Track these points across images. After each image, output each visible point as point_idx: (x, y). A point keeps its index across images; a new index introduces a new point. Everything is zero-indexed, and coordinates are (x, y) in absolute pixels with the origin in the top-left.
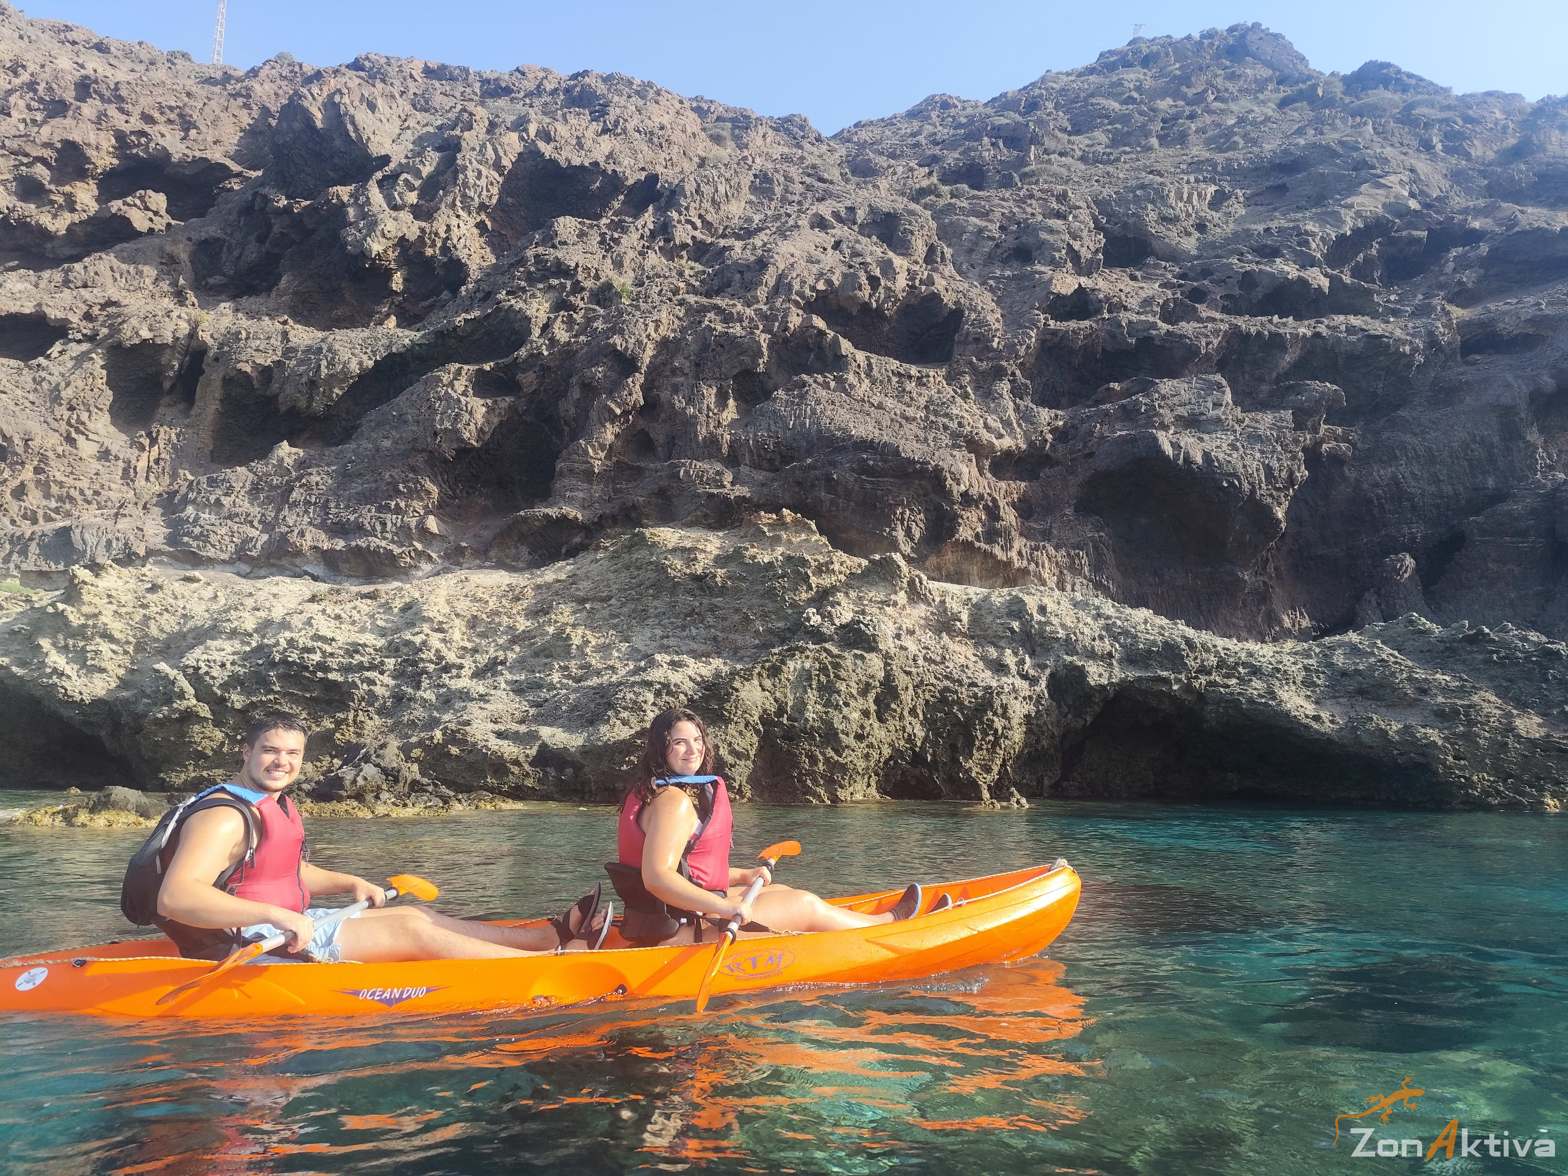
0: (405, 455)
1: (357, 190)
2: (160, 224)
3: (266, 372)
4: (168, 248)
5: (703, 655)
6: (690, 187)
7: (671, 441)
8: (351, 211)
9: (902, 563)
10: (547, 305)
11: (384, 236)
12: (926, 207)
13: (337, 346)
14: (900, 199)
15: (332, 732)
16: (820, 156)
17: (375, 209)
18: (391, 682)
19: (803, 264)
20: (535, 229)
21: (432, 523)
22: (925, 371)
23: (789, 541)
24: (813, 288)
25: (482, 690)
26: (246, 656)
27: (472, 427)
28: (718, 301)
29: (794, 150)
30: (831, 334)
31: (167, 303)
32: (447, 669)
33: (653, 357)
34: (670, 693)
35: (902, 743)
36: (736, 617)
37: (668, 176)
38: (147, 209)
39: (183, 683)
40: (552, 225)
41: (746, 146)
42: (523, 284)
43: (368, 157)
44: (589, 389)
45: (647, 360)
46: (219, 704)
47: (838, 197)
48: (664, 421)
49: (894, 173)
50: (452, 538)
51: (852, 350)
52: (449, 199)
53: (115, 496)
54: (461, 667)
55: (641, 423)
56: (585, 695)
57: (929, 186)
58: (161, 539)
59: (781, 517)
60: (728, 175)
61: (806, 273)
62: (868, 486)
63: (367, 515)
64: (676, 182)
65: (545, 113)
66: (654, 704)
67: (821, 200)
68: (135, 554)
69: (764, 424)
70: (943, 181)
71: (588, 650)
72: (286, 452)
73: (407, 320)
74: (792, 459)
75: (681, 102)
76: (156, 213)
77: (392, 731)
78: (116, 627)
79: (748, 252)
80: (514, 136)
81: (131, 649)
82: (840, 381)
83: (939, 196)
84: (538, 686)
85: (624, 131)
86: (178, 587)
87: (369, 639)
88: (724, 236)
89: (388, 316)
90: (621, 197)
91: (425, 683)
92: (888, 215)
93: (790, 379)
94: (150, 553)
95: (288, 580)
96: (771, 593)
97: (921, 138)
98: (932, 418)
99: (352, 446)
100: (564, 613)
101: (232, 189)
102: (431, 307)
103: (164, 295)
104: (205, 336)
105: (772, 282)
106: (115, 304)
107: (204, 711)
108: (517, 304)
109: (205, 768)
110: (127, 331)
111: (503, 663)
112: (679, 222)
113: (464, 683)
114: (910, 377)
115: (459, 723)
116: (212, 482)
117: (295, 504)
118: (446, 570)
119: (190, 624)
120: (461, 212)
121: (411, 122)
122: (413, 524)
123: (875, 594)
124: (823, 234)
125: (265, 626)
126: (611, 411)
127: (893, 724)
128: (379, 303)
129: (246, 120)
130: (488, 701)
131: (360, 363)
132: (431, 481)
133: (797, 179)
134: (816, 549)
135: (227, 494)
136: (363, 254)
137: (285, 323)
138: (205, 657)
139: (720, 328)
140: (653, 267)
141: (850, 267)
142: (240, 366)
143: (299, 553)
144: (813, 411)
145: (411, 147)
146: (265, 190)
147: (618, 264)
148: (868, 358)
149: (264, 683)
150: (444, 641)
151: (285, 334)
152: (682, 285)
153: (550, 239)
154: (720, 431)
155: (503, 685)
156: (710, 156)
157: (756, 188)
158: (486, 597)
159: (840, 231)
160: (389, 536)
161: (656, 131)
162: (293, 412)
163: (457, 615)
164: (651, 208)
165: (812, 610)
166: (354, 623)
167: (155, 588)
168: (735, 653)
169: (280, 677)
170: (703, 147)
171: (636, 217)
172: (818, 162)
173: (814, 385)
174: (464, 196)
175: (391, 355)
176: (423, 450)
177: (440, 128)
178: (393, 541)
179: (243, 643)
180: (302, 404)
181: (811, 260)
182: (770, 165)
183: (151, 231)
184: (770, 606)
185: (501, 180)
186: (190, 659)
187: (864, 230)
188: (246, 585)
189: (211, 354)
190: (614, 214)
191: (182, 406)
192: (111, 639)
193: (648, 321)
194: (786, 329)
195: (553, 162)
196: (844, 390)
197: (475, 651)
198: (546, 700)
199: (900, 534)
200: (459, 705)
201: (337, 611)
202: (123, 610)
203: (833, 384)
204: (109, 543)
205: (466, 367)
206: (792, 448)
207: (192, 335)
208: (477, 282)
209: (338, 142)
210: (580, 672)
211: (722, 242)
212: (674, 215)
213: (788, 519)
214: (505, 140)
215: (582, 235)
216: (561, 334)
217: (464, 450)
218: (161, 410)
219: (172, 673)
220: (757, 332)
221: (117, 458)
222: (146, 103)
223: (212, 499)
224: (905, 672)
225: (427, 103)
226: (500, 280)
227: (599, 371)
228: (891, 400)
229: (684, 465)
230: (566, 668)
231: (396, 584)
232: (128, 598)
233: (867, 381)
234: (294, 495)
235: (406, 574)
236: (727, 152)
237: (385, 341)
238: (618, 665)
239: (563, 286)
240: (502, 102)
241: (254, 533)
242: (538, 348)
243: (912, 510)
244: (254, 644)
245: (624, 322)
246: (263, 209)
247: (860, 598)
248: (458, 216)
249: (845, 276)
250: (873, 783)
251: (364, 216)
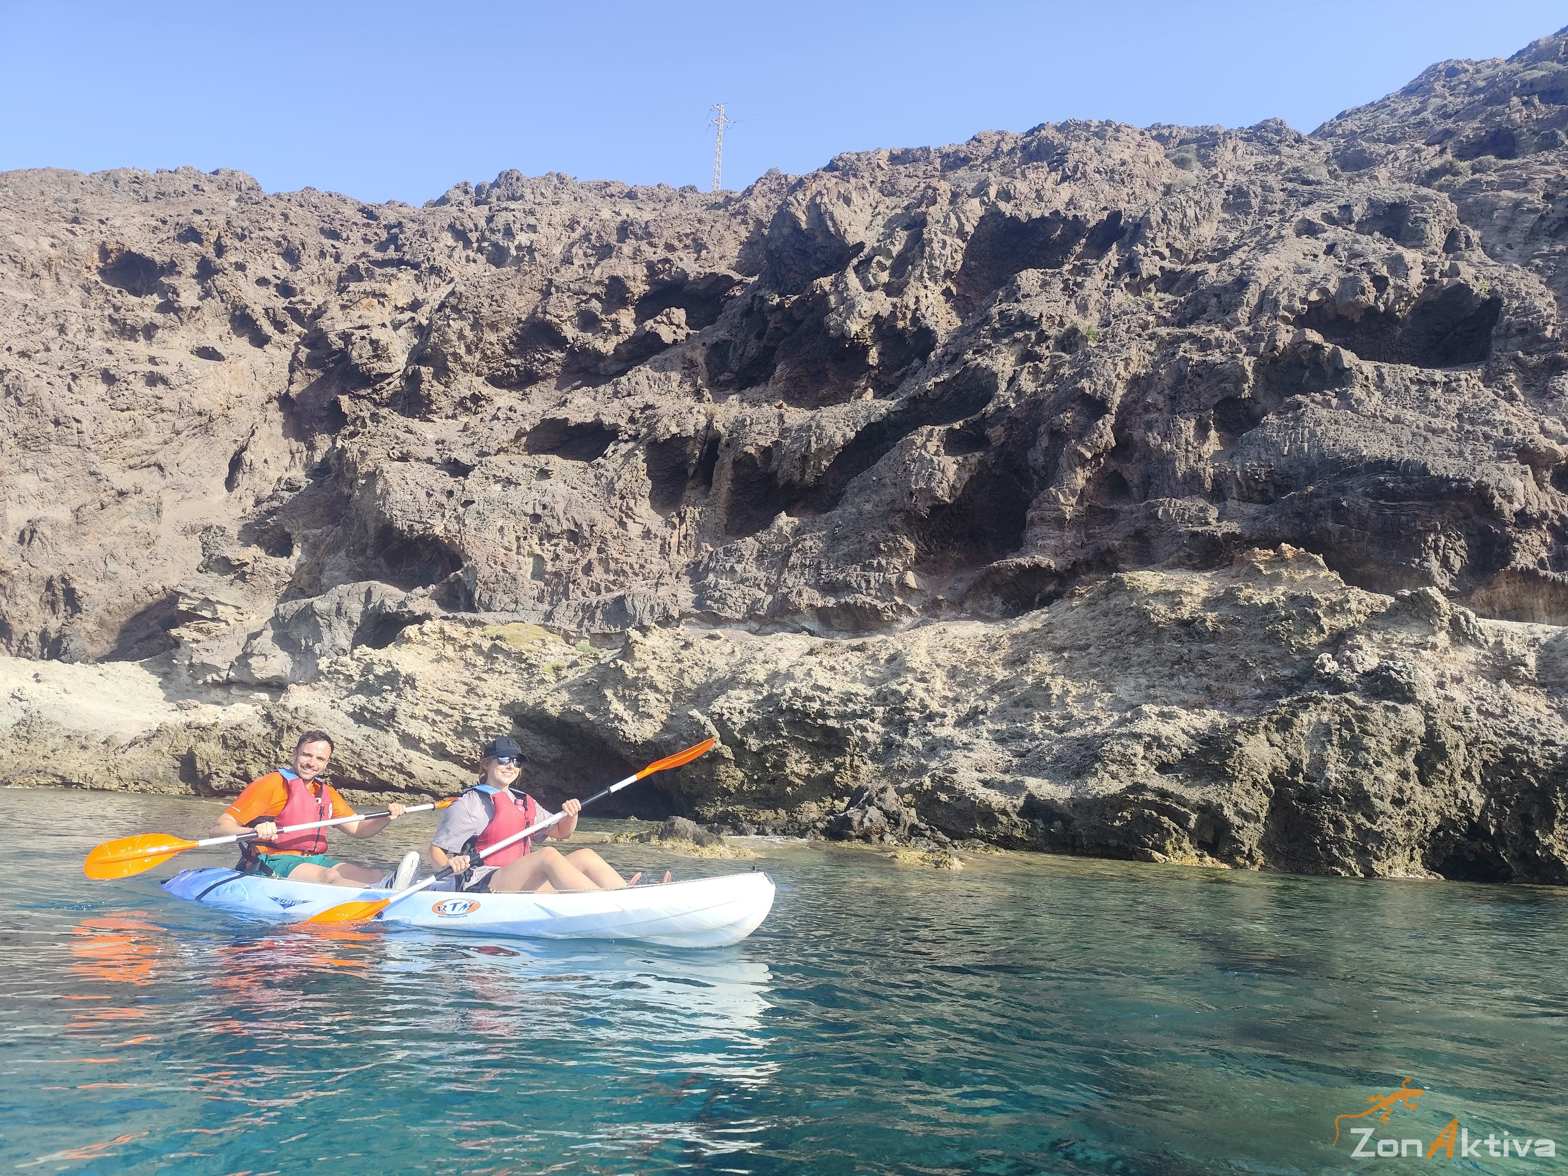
0: (884, 516)
1: (837, 279)
2: (681, 335)
3: (766, 452)
4: (689, 355)
5: (1195, 706)
6: (1155, 217)
7: (1147, 482)
8: (832, 299)
9: (1441, 599)
10: (1013, 359)
11: (861, 316)
12: (1440, 189)
13: (823, 423)
14: (1406, 186)
15: (831, 776)
16: (1302, 158)
17: (852, 293)
18: (882, 730)
19: (1290, 276)
20: (998, 287)
21: (911, 579)
22: (1453, 374)
23: (1292, 579)
24: (1304, 300)
25: (965, 738)
26: (759, 704)
27: (945, 485)
28: (1193, 329)
29: (1270, 157)
30: (1329, 347)
31: (689, 401)
32: (931, 717)
33: (1124, 396)
34: (1160, 746)
35: (1454, 811)
36: (1232, 665)
37: (1131, 210)
38: (672, 323)
39: (711, 727)
40: (1015, 280)
41: (1214, 164)
42: (989, 341)
43: (844, 246)
44: (1058, 436)
45: (1118, 400)
46: (739, 746)
47: (1328, 198)
48: (1139, 461)
49: (1396, 159)
50: (929, 592)
51: (1357, 361)
52: (917, 272)
53: (655, 568)
54: (944, 716)
55: (1113, 465)
56: (1069, 746)
57: (1443, 166)
58: (690, 603)
59: (1280, 554)
60: (1197, 198)
61: (1294, 285)
62: (1388, 512)
63: (854, 574)
64: (1141, 214)
65: (1003, 174)
66: (1144, 758)
67: (1306, 204)
68: (672, 617)
69: (1253, 453)
70: (1461, 155)
71: (1069, 700)
72: (784, 521)
73: (882, 392)
74: (1289, 488)
75: (1142, 134)
76: (678, 326)
77: (884, 775)
78: (660, 679)
79: (1224, 273)
80: (976, 201)
81: (670, 698)
82: (1344, 397)
83: (1456, 174)
84: (1019, 736)
85: (1084, 175)
86: (705, 644)
87: (860, 688)
88: (1195, 261)
89: (865, 389)
90: (1083, 241)
91: (912, 731)
92: (1393, 206)
93: (1281, 401)
94: (683, 615)
95: (790, 635)
96: (1273, 638)
97: (1427, 115)
98: (1468, 427)
99: (838, 511)
100: (1042, 663)
101: (734, 296)
102: (903, 376)
103: (687, 395)
104: (718, 426)
105: (1254, 301)
106: (651, 407)
107: (728, 753)
108: (983, 361)
109: (729, 804)
110: (661, 428)
111: (983, 712)
112: (1146, 255)
113: (947, 731)
114: (1434, 384)
115: (945, 770)
116: (728, 552)
117: (793, 567)
118: (925, 623)
119: (715, 676)
120: (928, 283)
121: (881, 208)
122: (894, 581)
123: (1408, 635)
124: (1312, 241)
125: (774, 677)
126: (1081, 456)
127: (1440, 788)
128: (858, 378)
129: (744, 234)
130: (972, 750)
131: (844, 435)
132: (909, 539)
133: (1277, 186)
134: (1327, 586)
135: (738, 562)
136: (844, 336)
137: (780, 407)
138: (727, 705)
139: (1196, 357)
140: (1120, 305)
141: (1349, 270)
142: (746, 449)
143: (798, 611)
144: (1313, 434)
145: (882, 230)
146: (761, 293)
147: (1083, 308)
148: (1377, 368)
149: (774, 728)
150: (927, 690)
151: (781, 416)
152: (1151, 319)
153: (1013, 295)
154: (1201, 465)
155: (985, 735)
156: (1177, 181)
157: (1229, 205)
158: (964, 647)
159: (1332, 234)
160: (873, 592)
161: (1117, 167)
162: (790, 484)
163: (938, 666)
164: (1114, 246)
165: (1326, 656)
166: (846, 674)
167: (687, 645)
168: (1233, 704)
169: (787, 723)
170: (1167, 174)
171: (1099, 257)
172: (1300, 164)
173: (1312, 405)
174: (931, 267)
175: (870, 425)
176: (901, 511)
177: (907, 208)
178: (876, 597)
179: (756, 692)
180: (797, 477)
181: (1299, 271)
182: (1244, 179)
183: (675, 341)
184: (1273, 651)
185: (964, 245)
186: (715, 707)
187: (1363, 227)
188: (756, 641)
189: (723, 441)
190: (1076, 259)
191: (702, 488)
192: (657, 690)
193: (1117, 360)
194: (1275, 348)
195: (1014, 219)
196: (1350, 407)
197: (956, 700)
198: (1029, 751)
199: (1434, 565)
200: (944, 752)
201: (832, 663)
202: (664, 665)
203: (1335, 402)
204: (652, 607)
205: (937, 428)
206: (1288, 476)
207: (709, 426)
208: (945, 346)
209: (820, 239)
210: (1062, 723)
211: (1194, 268)
212: (1140, 248)
213: (1289, 555)
214: (967, 207)
215: (1044, 284)
216: (1028, 385)
217: (938, 507)
218: (687, 493)
219: (703, 719)
220: (1240, 356)
221: (656, 536)
222: (668, 234)
223: (728, 566)
224: (1453, 727)
225: (893, 187)
226: (966, 340)
227: (1067, 418)
228: (1411, 412)
229: (1162, 504)
230: (1047, 718)
231: (881, 637)
232: (667, 654)
233: (1378, 394)
234: (792, 559)
235: (889, 627)
236: (1194, 174)
237: (864, 413)
238: (1101, 716)
239: (1028, 338)
240: (961, 172)
241: (761, 595)
242: (1005, 401)
243: (1448, 536)
244: (765, 694)
245: (1091, 365)
246: (760, 310)
247: (1387, 641)
248: (926, 287)
249: (1343, 281)
250: (1417, 857)
251: (843, 301)
